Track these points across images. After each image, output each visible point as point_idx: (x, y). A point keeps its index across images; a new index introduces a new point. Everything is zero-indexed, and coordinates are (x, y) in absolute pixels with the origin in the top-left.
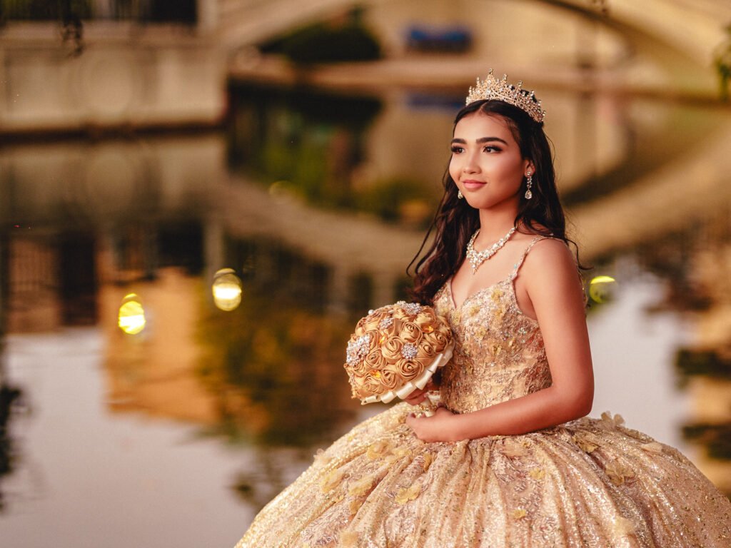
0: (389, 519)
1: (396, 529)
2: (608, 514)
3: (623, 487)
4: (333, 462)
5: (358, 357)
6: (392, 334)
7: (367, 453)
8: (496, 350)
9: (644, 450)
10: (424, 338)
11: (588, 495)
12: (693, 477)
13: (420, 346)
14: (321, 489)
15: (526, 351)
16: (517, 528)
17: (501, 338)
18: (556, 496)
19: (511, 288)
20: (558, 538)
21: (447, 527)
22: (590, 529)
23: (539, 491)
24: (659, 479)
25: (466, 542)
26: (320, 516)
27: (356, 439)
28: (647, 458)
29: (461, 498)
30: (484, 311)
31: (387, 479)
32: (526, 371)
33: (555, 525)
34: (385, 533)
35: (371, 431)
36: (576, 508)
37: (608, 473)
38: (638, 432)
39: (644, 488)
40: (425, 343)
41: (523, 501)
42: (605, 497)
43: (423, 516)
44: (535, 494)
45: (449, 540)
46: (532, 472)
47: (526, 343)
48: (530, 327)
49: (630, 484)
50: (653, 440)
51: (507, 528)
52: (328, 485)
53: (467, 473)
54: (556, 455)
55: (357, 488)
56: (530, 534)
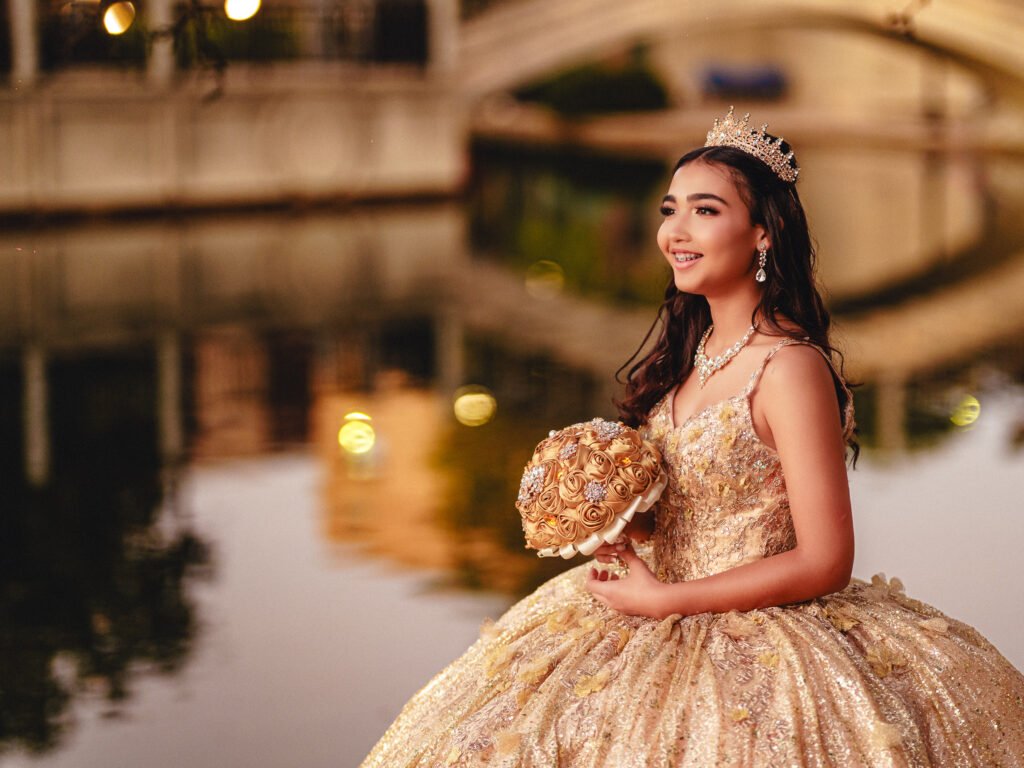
0: (564, 717)
1: (571, 732)
2: (864, 717)
3: (890, 679)
4: (505, 634)
5: (528, 496)
6: (575, 466)
7: (547, 624)
8: (722, 489)
9: (922, 629)
10: (618, 474)
11: (838, 690)
12: (990, 666)
13: (610, 485)
14: (484, 673)
15: (764, 492)
16: (735, 734)
17: (729, 473)
18: (791, 691)
19: (746, 406)
20: (791, 749)
21: (640, 730)
22: (838, 737)
23: (769, 683)
24: (940, 669)
25: (662, 752)
26: (479, 709)
27: (538, 603)
28: (925, 640)
29: (661, 691)
30: (708, 436)
31: (566, 662)
32: (763, 519)
33: (788, 731)
34: (557, 737)
35: (558, 592)
36: (819, 708)
37: (869, 659)
38: (920, 604)
39: (919, 681)
40: (618, 481)
41: (747, 696)
42: (860, 693)
43: (608, 714)
44: (764, 687)
45: (641, 749)
46: (762, 656)
47: (764, 482)
48: (769, 461)
49: (900, 675)
50: (942, 614)
51: (720, 733)
52: (494, 667)
53: (672, 656)
54: (796, 635)
55: (528, 673)
56: (752, 744)
